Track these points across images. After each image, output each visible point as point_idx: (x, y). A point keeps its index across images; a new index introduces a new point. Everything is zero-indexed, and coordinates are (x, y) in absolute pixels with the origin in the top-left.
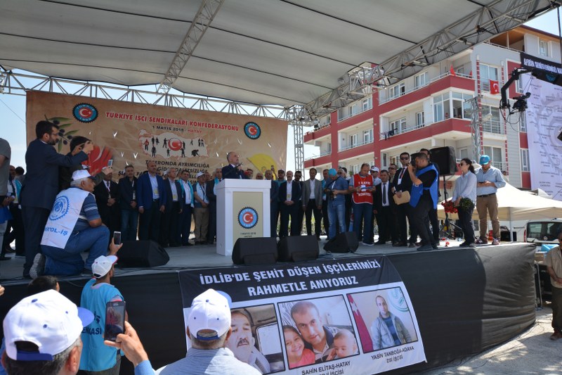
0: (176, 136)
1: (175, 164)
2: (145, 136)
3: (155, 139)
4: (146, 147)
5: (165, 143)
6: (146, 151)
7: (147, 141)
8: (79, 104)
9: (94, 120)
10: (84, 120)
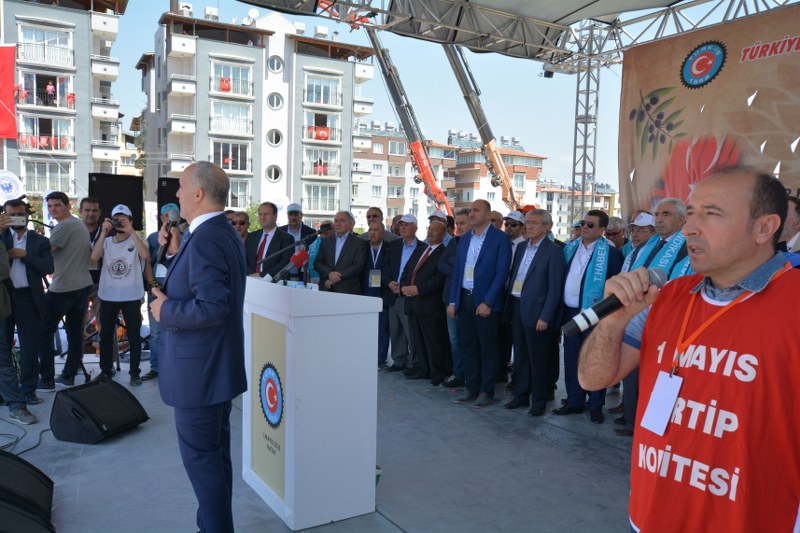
8: (696, 49)
9: (714, 77)
10: (696, 82)
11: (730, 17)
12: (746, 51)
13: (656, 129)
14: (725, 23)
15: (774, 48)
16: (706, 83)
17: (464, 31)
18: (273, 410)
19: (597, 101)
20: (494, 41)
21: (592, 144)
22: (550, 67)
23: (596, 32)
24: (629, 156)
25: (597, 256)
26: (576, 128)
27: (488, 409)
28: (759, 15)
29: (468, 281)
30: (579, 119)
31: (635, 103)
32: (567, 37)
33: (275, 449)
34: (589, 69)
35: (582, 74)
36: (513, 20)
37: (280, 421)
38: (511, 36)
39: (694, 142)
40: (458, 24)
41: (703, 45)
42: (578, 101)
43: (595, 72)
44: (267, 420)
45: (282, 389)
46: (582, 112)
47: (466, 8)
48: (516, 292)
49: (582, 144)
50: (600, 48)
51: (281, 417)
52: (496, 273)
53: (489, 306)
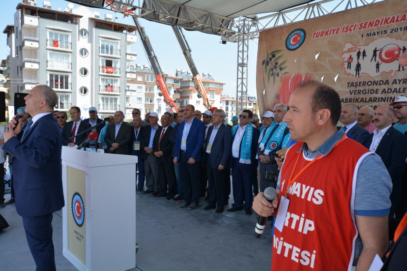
0: (393, 40)
1: (387, 82)
2: (349, 51)
3: (362, 51)
4: (349, 66)
5: (375, 55)
6: (348, 71)
7: (351, 58)
8: (292, 32)
9: (300, 46)
10: (292, 48)
11: (307, 18)
12: (314, 34)
13: (274, 70)
14: (305, 21)
15: (327, 33)
16: (297, 48)
17: (181, 19)
18: (79, 217)
19: (247, 56)
20: (197, 25)
21: (246, 77)
22: (225, 39)
23: (246, 22)
24: (262, 83)
25: (247, 132)
26: (238, 69)
27: (195, 211)
28: (320, 17)
29: (184, 146)
30: (239, 65)
31: (265, 58)
32: (232, 24)
33: (80, 238)
34: (243, 40)
35: (240, 43)
36: (206, 15)
37: (83, 223)
38: (205, 23)
39: (293, 76)
40: (178, 16)
41: (296, 30)
42: (238, 56)
43: (246, 42)
44: (76, 223)
45: (84, 206)
46: (240, 61)
47: (182, 8)
48: (208, 151)
49: (241, 77)
50: (248, 30)
51: (84, 221)
52: (197, 142)
53: (194, 159)
